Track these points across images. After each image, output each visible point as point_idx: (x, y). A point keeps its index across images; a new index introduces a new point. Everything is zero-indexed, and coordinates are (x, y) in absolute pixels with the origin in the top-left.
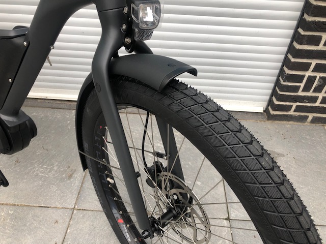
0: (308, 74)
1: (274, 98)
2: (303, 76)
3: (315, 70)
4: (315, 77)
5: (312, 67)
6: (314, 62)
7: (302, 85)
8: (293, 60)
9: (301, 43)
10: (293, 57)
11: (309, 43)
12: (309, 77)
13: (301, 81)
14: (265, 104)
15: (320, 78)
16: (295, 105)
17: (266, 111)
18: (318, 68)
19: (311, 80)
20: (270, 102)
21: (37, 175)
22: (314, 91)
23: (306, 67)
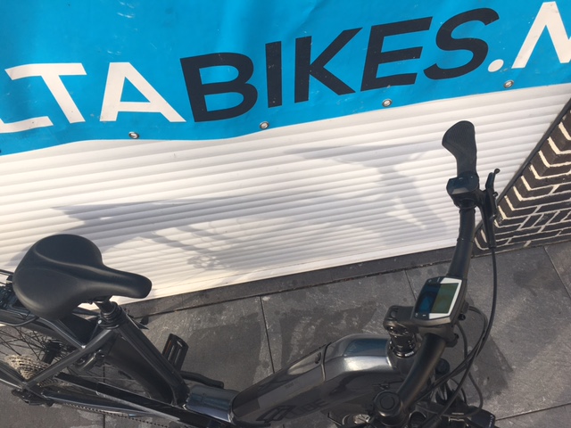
3: (540, 211)
4: (540, 215)
5: (537, 210)
6: (540, 206)
7: (522, 224)
11: (535, 196)
12: (533, 217)
13: (522, 222)
15: (546, 215)
16: (510, 239)
18: (544, 209)
22: (536, 225)
23: (531, 211)
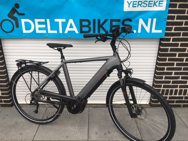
0: (162, 88)
1: (152, 98)
2: (160, 89)
3: (163, 87)
4: (164, 90)
5: (162, 86)
6: (163, 85)
8: (155, 84)
9: (157, 79)
10: (155, 83)
12: (162, 89)
13: (160, 91)
14: (149, 101)
15: (166, 90)
17: (150, 103)
18: (164, 87)
19: (163, 91)
20: (151, 100)
21: (71, 130)
22: (165, 95)
23: (160, 86)
